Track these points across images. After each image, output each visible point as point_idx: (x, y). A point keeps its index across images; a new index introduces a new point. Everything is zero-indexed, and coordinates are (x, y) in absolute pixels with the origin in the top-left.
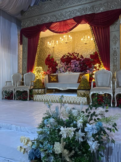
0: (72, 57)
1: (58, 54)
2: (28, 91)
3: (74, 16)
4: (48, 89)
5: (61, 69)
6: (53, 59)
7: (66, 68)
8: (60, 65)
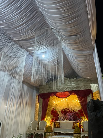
0: (68, 110)
1: (58, 108)
2: (44, 134)
3: (68, 90)
4: (55, 133)
5: (61, 118)
6: (56, 111)
7: (64, 118)
8: (61, 115)
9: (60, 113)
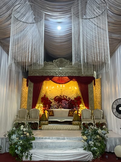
1: (50, 95)
3: (68, 75)
5: (54, 106)
6: (47, 98)
7: (58, 106)
8: (54, 103)
9: (53, 101)
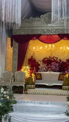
0: (52, 60)
1: (38, 56)
3: (58, 33)
5: (43, 69)
6: (35, 60)
7: (47, 68)
9: (41, 63)
